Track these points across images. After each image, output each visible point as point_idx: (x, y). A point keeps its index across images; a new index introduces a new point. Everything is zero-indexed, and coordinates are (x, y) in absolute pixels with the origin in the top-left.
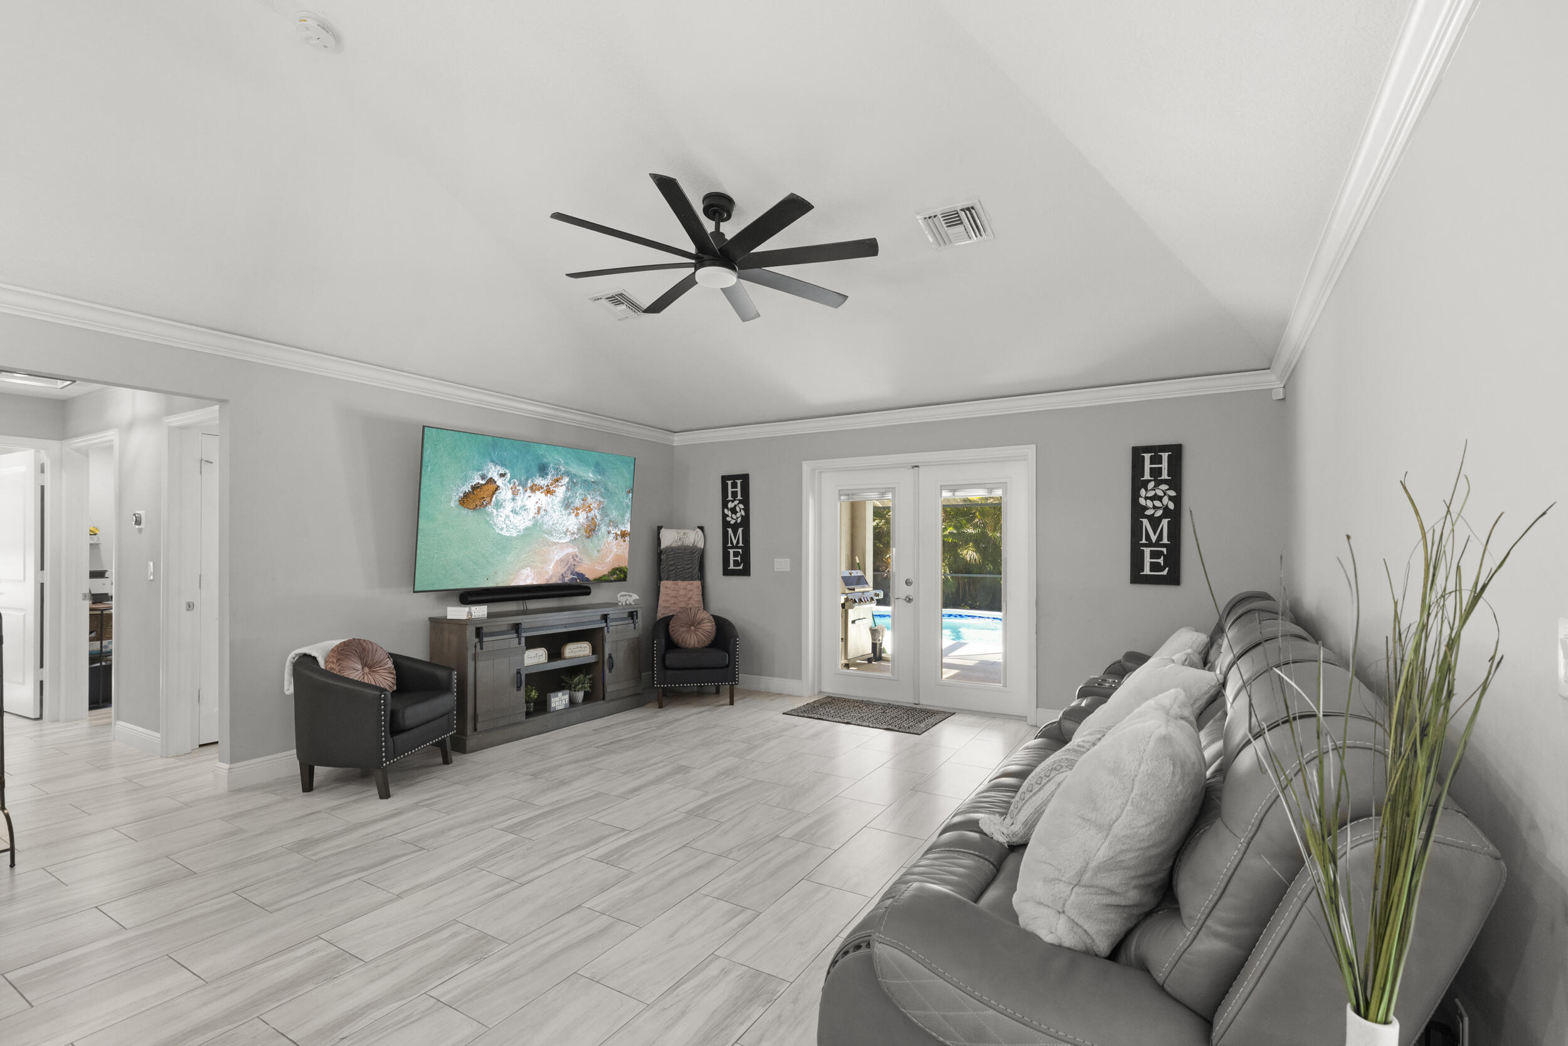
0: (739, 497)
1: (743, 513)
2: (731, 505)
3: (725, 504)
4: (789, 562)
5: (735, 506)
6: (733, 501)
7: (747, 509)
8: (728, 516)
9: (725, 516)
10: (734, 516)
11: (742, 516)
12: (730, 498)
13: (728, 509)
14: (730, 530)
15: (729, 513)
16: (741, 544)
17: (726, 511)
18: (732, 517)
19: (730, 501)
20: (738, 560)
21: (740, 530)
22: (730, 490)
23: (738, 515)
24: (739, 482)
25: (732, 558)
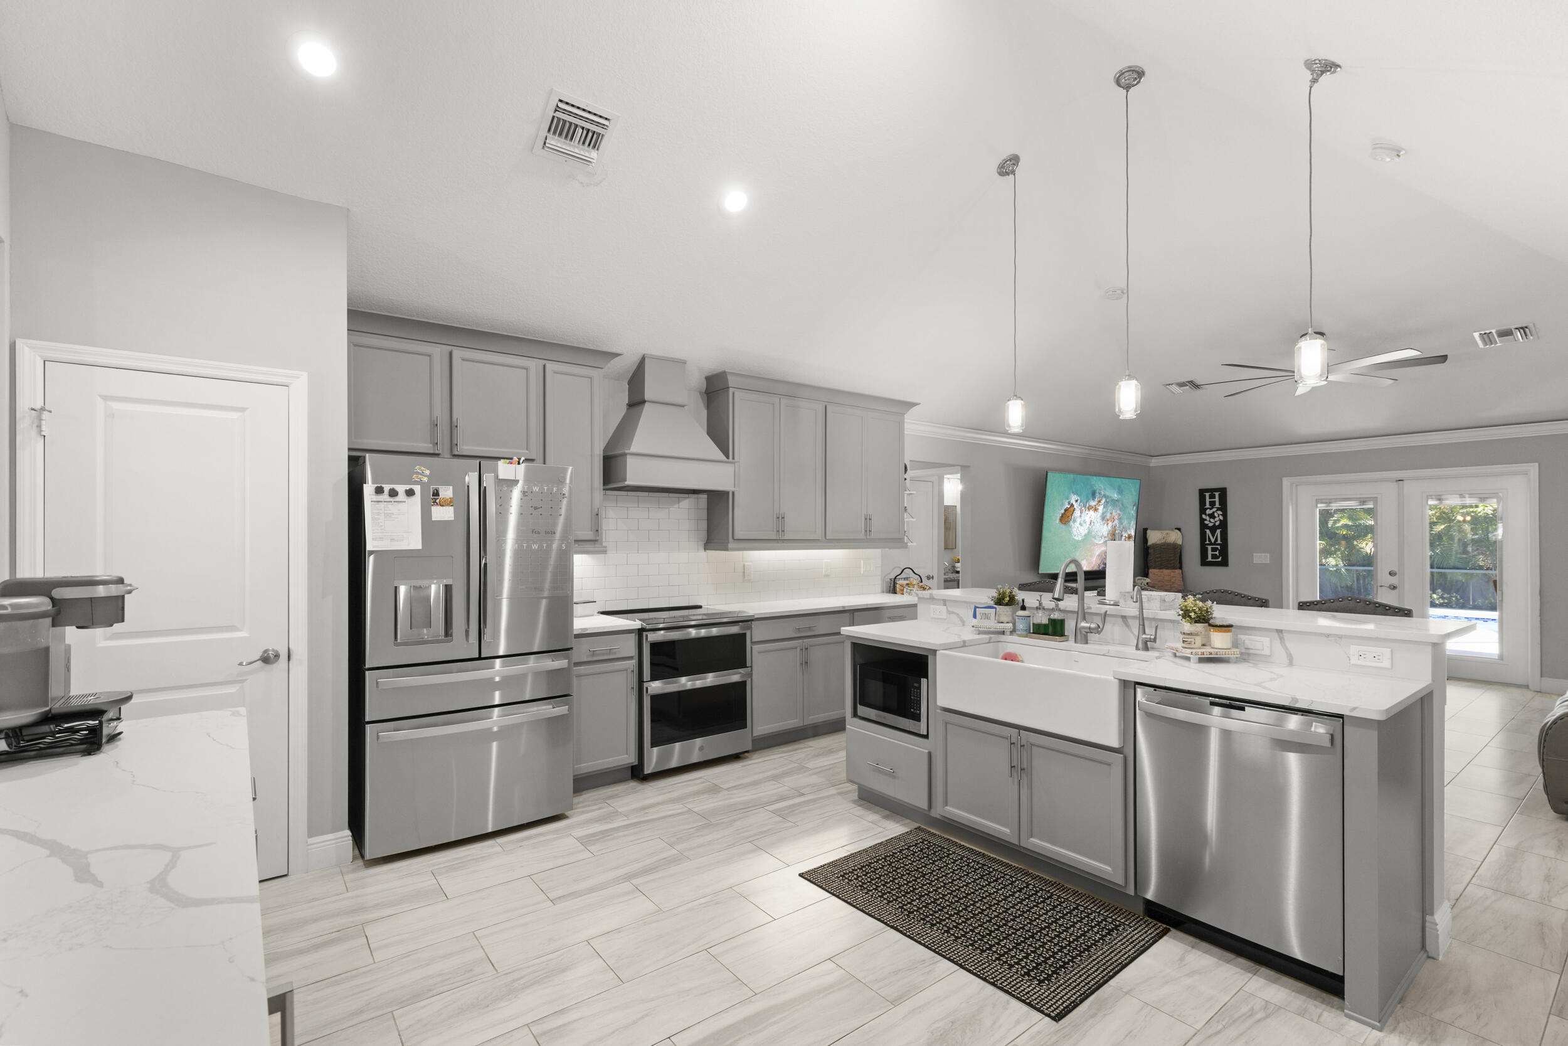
0: (1217, 505)
1: (1221, 518)
2: (1208, 512)
3: (1203, 510)
4: (1268, 557)
5: (1214, 512)
6: (1211, 509)
7: (1225, 515)
8: (1206, 520)
9: (1202, 520)
10: (1212, 520)
11: (1220, 520)
12: (1208, 506)
13: (1206, 514)
14: (1208, 531)
15: (1208, 518)
16: (1219, 542)
17: (1204, 516)
18: (1210, 521)
19: (1208, 508)
20: (1216, 554)
21: (1218, 531)
22: (1208, 500)
23: (1217, 519)
24: (1217, 494)
25: (1210, 553)
